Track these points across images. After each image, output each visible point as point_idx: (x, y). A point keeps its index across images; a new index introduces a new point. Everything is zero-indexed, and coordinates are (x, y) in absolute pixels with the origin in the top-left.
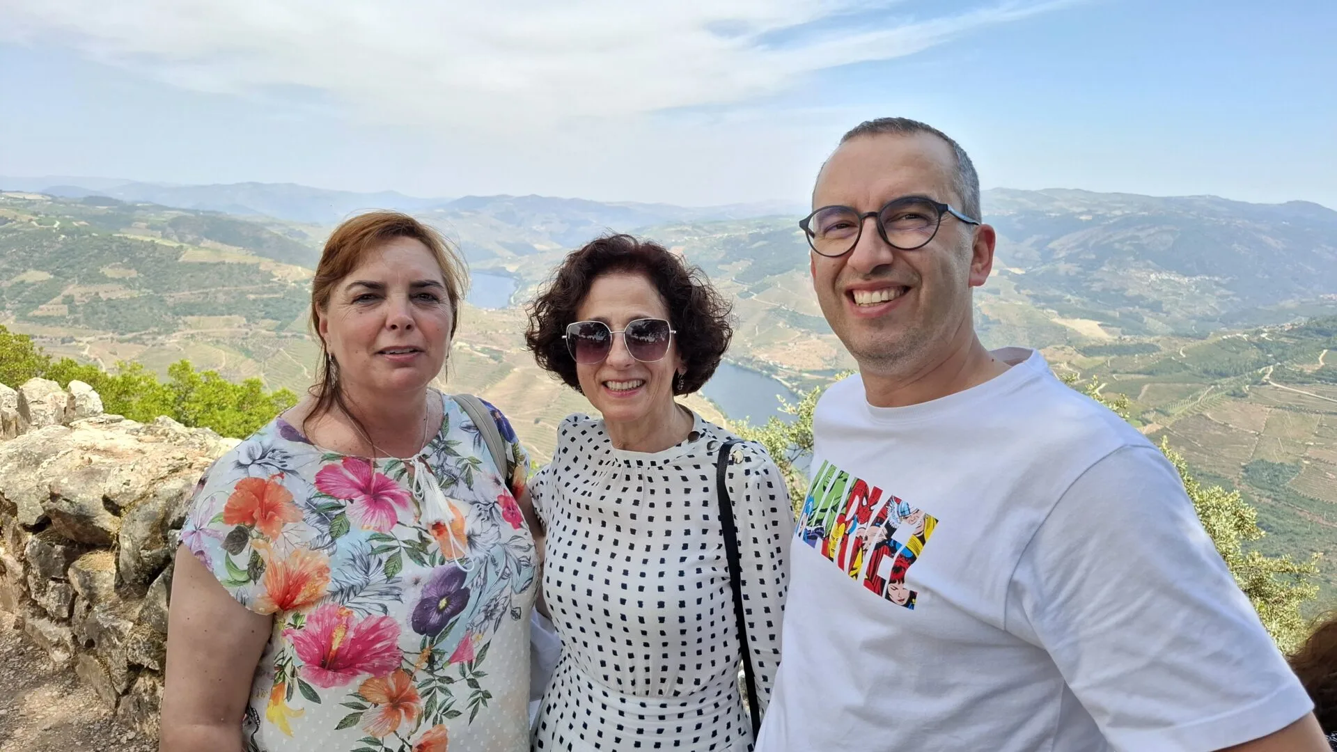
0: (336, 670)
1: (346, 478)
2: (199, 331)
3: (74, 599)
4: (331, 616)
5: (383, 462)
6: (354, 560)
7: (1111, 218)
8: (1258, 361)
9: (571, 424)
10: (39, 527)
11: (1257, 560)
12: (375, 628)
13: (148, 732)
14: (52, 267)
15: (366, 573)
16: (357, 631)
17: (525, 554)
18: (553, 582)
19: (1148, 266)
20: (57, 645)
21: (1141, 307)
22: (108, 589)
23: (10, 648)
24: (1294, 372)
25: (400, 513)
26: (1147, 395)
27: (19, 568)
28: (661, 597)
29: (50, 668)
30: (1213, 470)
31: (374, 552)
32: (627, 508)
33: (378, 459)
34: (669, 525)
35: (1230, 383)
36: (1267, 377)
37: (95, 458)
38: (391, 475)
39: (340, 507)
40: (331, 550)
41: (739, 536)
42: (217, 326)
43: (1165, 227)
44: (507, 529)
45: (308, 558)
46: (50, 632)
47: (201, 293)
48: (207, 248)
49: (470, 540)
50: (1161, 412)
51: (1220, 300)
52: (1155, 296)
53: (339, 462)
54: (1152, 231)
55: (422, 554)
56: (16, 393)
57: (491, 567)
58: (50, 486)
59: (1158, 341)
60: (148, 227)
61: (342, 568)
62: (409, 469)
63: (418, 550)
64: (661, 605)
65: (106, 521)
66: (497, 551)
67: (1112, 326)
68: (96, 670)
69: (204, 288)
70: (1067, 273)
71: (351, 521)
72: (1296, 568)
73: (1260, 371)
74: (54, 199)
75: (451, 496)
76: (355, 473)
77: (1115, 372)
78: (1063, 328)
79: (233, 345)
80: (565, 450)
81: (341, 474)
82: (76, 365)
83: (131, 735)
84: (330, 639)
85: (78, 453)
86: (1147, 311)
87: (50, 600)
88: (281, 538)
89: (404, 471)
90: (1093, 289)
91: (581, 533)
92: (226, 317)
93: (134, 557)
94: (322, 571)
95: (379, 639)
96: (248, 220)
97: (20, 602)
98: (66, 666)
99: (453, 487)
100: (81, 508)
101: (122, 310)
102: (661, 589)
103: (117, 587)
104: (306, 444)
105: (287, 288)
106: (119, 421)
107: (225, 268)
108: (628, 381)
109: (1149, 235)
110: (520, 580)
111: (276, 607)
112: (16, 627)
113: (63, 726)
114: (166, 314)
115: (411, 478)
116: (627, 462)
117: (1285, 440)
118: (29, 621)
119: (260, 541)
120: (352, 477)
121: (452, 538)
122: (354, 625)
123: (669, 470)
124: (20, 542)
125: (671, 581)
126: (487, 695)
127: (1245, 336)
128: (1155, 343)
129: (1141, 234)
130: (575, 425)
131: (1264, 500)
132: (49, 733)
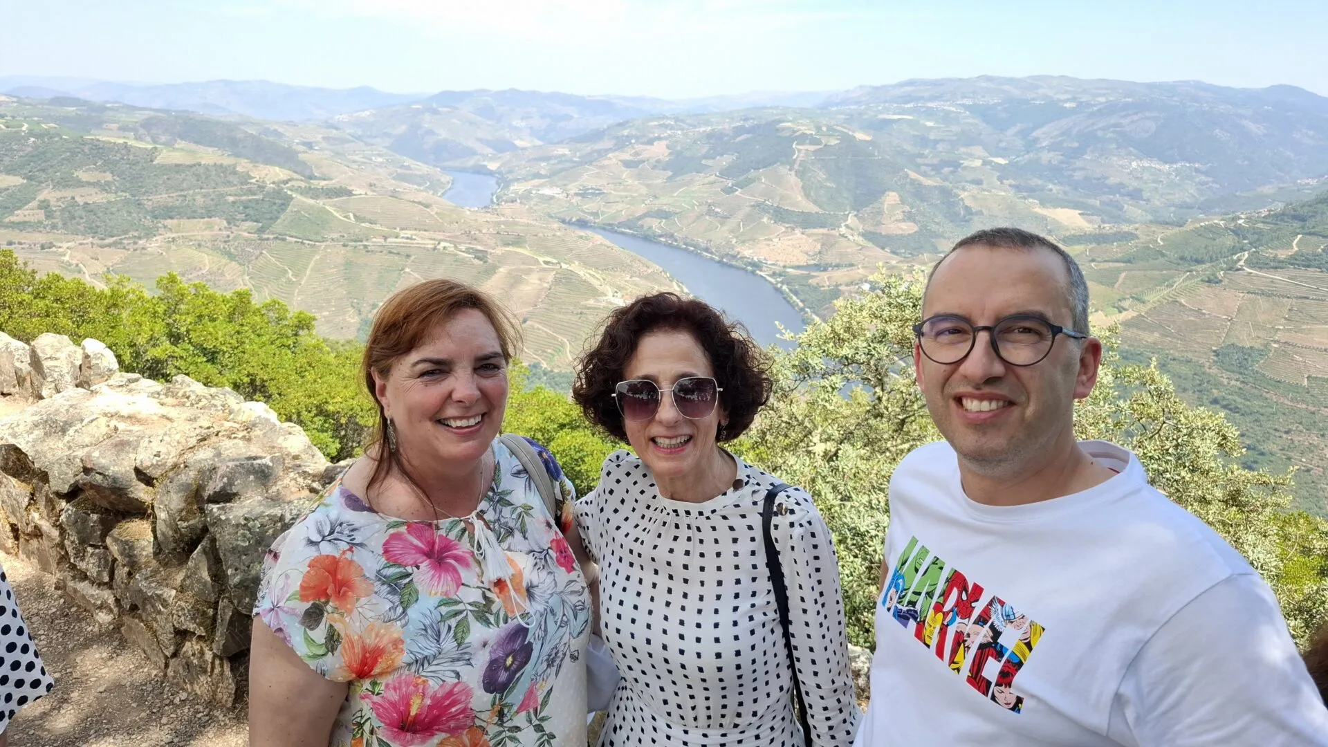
0: (415, 732)
1: (411, 544)
2: (180, 234)
3: (113, 565)
4: (408, 685)
5: (445, 523)
6: (426, 630)
7: (1095, 105)
8: (1234, 247)
9: (614, 464)
10: (72, 494)
11: (1236, 473)
12: (450, 693)
13: (199, 693)
14: (25, 171)
15: (438, 641)
16: (433, 698)
17: (580, 598)
18: (612, 629)
19: (1130, 154)
20: (101, 607)
21: (1122, 195)
22: (147, 556)
23: (54, 610)
24: (1267, 258)
25: (464, 574)
26: (1124, 283)
27: (55, 533)
28: (718, 648)
29: (96, 629)
30: (1185, 355)
31: (443, 618)
32: (679, 559)
33: (440, 521)
34: (720, 576)
35: (1205, 270)
36: (1242, 263)
37: (122, 426)
38: (452, 536)
39: (408, 575)
40: (403, 622)
41: (787, 582)
42: (197, 228)
43: (1147, 114)
44: (562, 575)
45: (382, 631)
46: (93, 596)
47: (180, 196)
48: (182, 150)
49: (529, 592)
50: (1138, 300)
51: (1199, 187)
52: (1135, 184)
53: (403, 529)
54: (1135, 117)
55: (487, 615)
56: (27, 347)
57: (550, 617)
58: (82, 460)
59: (1137, 229)
60: (120, 129)
61: (416, 638)
62: (468, 529)
63: (483, 612)
64: (718, 656)
65: (141, 492)
66: (554, 601)
67: (1092, 215)
68: (141, 632)
69: (182, 190)
70: (1050, 161)
71: (420, 588)
72: (1272, 481)
73: (1235, 257)
74: (19, 101)
75: (509, 549)
76: (419, 538)
77: (1093, 260)
78: (1044, 218)
79: (215, 248)
80: (611, 492)
81: (406, 540)
82: (63, 279)
83: (183, 695)
84: (408, 705)
85: (103, 421)
86: (1126, 198)
87: (90, 564)
88: (355, 613)
89: (464, 530)
90: (1076, 178)
91: (634, 579)
92: (206, 219)
93: (172, 529)
94: (397, 643)
95: (453, 704)
96: (222, 119)
97: (58, 564)
98: (112, 627)
99: (510, 539)
100: (115, 480)
101: (100, 215)
102: (717, 640)
103: (156, 554)
104: (370, 514)
105: (266, 189)
106: (137, 380)
107: (202, 170)
108: (676, 437)
109: (1133, 122)
110: (576, 625)
111: (354, 675)
112: (57, 588)
113: (118, 687)
114: (145, 218)
115: (472, 537)
116: (675, 511)
117: (1256, 326)
118: (71, 584)
119: (336, 615)
120: (416, 542)
121: (512, 592)
122: (430, 692)
123: (716, 520)
124: (54, 508)
125: (726, 632)
126: (552, 736)
127: (1222, 223)
128: (1134, 232)
129: (1124, 121)
130: (618, 466)
131: (1233, 382)
132: (104, 695)
